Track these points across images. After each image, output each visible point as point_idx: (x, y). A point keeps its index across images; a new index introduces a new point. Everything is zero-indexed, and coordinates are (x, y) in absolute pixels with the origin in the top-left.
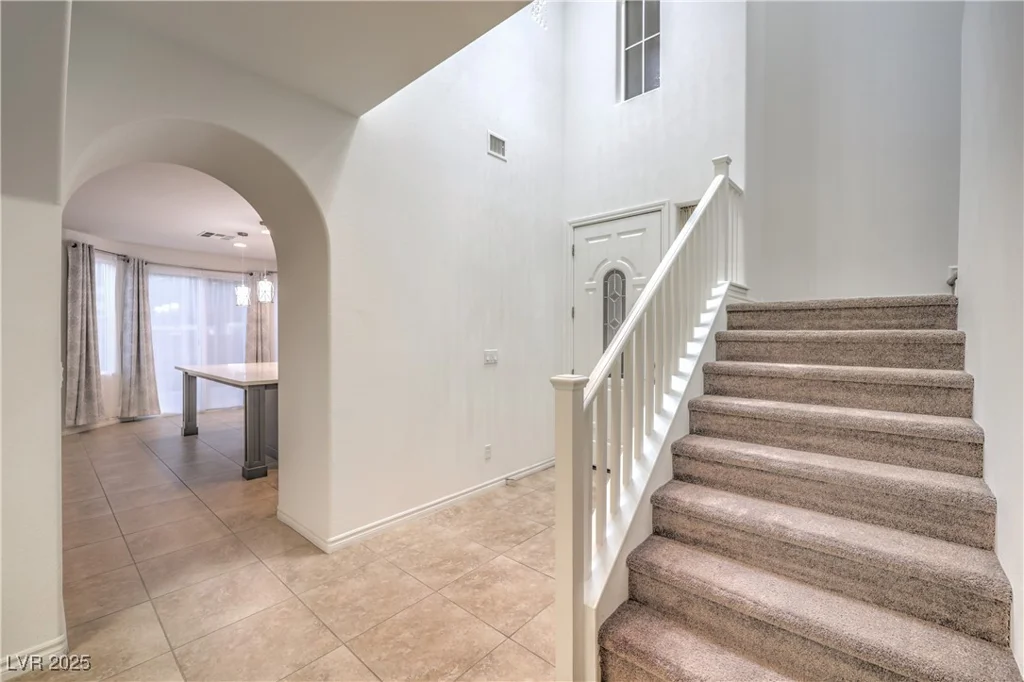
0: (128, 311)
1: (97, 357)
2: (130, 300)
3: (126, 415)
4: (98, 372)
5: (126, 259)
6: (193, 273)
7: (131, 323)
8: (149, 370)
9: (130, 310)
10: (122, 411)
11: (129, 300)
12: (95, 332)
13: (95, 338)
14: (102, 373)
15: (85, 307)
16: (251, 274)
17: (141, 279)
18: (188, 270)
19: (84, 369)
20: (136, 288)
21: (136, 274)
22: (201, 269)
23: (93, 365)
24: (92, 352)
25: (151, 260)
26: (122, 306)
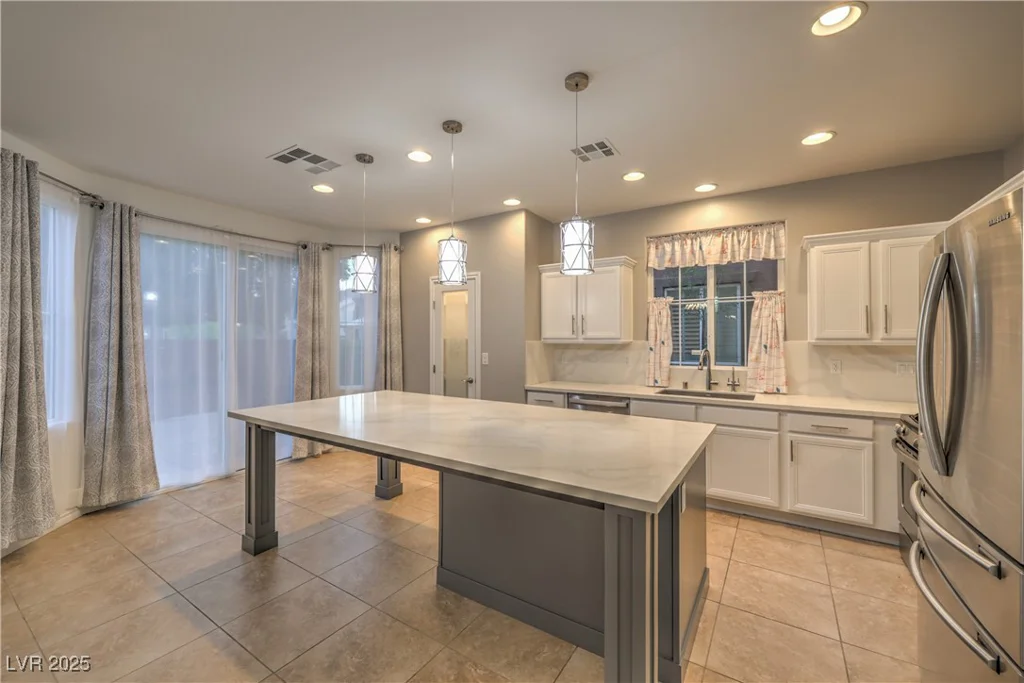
0: (102, 300)
1: (40, 395)
2: (105, 280)
3: (94, 502)
4: (42, 421)
5: (97, 204)
6: (217, 239)
7: (106, 325)
8: (140, 412)
9: (106, 298)
10: (86, 494)
11: (103, 278)
12: (38, 344)
13: (38, 357)
14: (51, 423)
15: (18, 291)
16: (305, 247)
17: (126, 241)
18: (208, 233)
19: (14, 423)
20: (117, 258)
21: (117, 232)
22: (230, 233)
23: (33, 416)
24: (32, 387)
25: (143, 208)
26: (89, 291)
